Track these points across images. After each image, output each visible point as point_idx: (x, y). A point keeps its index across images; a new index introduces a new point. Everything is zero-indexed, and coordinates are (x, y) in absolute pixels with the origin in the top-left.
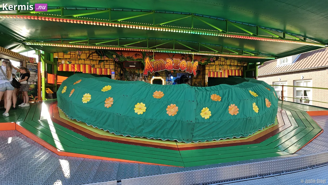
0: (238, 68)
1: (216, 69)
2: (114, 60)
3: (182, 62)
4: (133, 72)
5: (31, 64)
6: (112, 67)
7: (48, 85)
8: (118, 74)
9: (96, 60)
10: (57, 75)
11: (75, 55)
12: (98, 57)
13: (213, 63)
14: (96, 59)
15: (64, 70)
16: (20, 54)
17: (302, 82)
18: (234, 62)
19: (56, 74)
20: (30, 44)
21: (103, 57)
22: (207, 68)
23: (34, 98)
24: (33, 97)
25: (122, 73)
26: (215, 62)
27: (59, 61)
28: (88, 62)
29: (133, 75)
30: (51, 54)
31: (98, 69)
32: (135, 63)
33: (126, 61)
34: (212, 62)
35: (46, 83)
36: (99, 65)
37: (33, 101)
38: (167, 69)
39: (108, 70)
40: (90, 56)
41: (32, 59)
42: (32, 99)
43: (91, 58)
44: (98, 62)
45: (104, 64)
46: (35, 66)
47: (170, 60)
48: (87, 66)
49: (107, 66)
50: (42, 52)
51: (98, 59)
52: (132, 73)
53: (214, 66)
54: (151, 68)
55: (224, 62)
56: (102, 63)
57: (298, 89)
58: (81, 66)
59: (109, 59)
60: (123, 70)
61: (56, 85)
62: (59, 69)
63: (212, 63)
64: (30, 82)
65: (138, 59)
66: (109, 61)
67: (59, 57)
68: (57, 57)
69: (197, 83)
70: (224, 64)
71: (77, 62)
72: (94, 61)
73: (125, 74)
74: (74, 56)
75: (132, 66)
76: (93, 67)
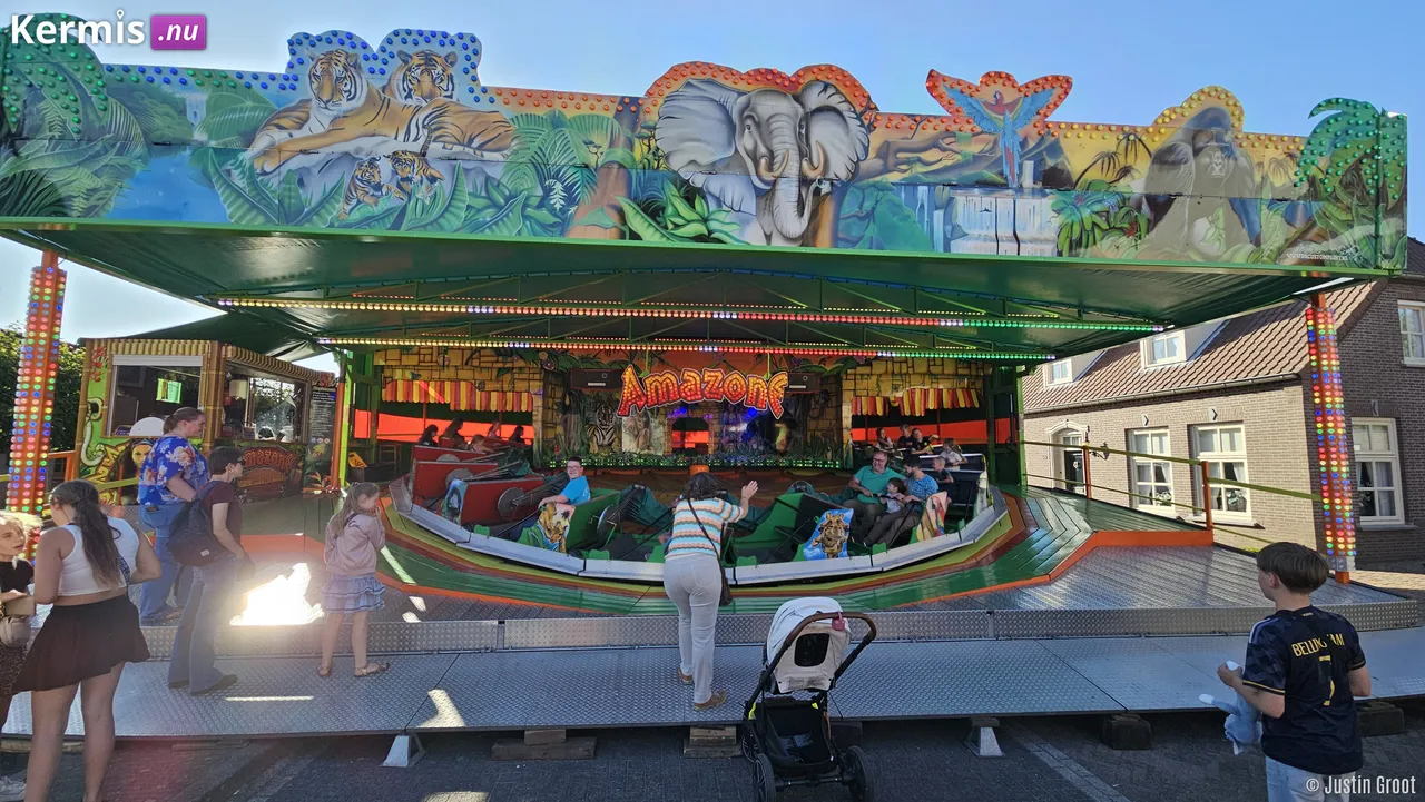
0: (964, 383)
1: (879, 386)
2: (542, 368)
3: (730, 378)
4: (605, 399)
5: (322, 389)
6: (536, 386)
7: (356, 445)
8: (556, 407)
9: (491, 368)
10: (378, 412)
11: (432, 354)
12: (495, 359)
13: (866, 370)
14: (489, 365)
15: (400, 399)
16: (294, 363)
18: (942, 365)
19: (375, 412)
20: (328, 342)
21: (509, 359)
22: (847, 385)
23: (322, 479)
24: (319, 479)
25: (567, 402)
26: (871, 365)
27: (388, 373)
28: (466, 374)
29: (606, 408)
30: (369, 356)
31: (494, 395)
32: (604, 376)
33: (576, 369)
34: (863, 365)
35: (351, 438)
36: (497, 381)
37: (318, 488)
38: (685, 399)
39: (525, 395)
40: (474, 356)
41: (325, 376)
42: (317, 482)
43: (476, 363)
44: (495, 372)
45: (513, 381)
46: (331, 393)
47: (693, 374)
48: (463, 384)
49: (520, 385)
50: (350, 354)
51: (495, 365)
52: (602, 402)
53: (874, 378)
54: (638, 396)
55: (904, 365)
56: (508, 377)
58: (447, 384)
59: (526, 363)
60: (570, 394)
61: (374, 442)
62: (386, 395)
63: (860, 370)
64: (317, 437)
65: (615, 362)
66: (527, 371)
67: (389, 363)
68: (382, 363)
69: (820, 434)
70: (904, 371)
71: (435, 375)
72: (484, 372)
73: (578, 407)
74: (428, 358)
75: (596, 384)
76: (482, 389)
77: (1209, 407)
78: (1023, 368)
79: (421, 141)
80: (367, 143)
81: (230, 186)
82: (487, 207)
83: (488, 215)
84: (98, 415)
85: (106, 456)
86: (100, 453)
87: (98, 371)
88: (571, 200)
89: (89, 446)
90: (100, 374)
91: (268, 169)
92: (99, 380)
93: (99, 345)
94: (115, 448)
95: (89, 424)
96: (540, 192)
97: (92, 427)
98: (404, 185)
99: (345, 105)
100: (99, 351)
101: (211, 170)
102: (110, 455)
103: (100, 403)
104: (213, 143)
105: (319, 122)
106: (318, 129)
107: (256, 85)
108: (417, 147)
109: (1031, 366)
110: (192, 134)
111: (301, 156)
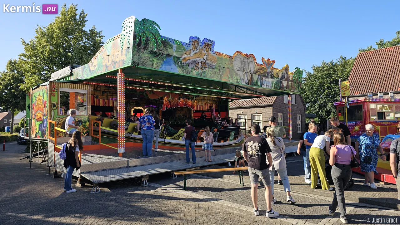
0: (214, 103)
3: (189, 101)
17: (256, 115)
18: (212, 98)
31: (101, 100)
33: (130, 93)
36: (102, 96)
38: (180, 106)
44: (101, 92)
45: (107, 95)
47: (182, 100)
49: (109, 97)
54: (168, 105)
56: (105, 94)
57: (254, 121)
59: (115, 90)
65: (141, 92)
69: (181, 115)
70: (205, 99)
72: (98, 92)
75: (135, 99)
76: (97, 97)
77: (256, 110)
78: (230, 100)
79: (205, 60)
80: (198, 59)
81: (178, 65)
82: (213, 74)
83: (212, 75)
84: (56, 108)
85: (60, 121)
86: (58, 120)
87: (54, 93)
88: (223, 74)
89: (53, 118)
90: (55, 94)
91: (184, 62)
92: (55, 96)
93: (53, 84)
94: (62, 119)
95: (53, 111)
96: (219, 72)
97: (54, 112)
98: (202, 68)
99: (196, 51)
100: (53, 86)
101: (176, 61)
102: (61, 121)
103: (56, 104)
104: (176, 56)
105: (192, 54)
106: (192, 56)
107: (184, 45)
108: (204, 61)
109: (232, 100)
110: (173, 53)
111: (188, 60)
